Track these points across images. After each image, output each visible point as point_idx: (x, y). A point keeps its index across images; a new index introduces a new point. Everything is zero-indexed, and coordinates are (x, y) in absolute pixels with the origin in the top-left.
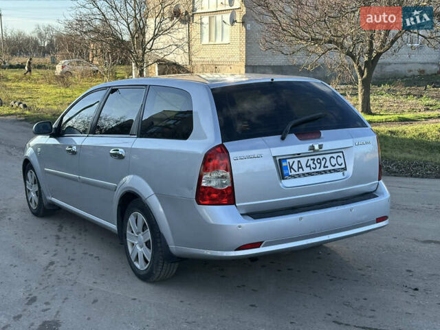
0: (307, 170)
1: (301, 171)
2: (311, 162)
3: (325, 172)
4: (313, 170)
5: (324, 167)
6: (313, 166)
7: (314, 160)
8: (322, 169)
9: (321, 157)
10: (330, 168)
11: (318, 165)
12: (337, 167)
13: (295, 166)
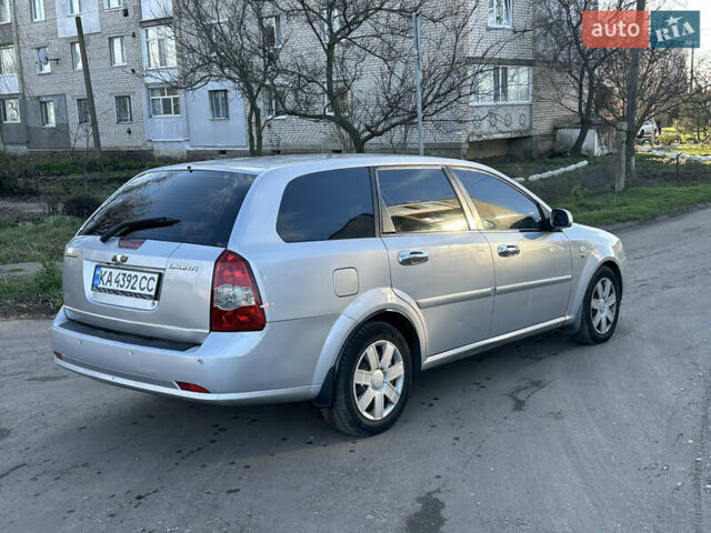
0: (114, 286)
1: (108, 286)
2: (121, 277)
3: (131, 295)
4: (120, 289)
5: (132, 288)
6: (121, 283)
7: (124, 275)
8: (129, 290)
9: (133, 273)
10: (138, 291)
11: (127, 283)
12: (146, 292)
13: (105, 279)
